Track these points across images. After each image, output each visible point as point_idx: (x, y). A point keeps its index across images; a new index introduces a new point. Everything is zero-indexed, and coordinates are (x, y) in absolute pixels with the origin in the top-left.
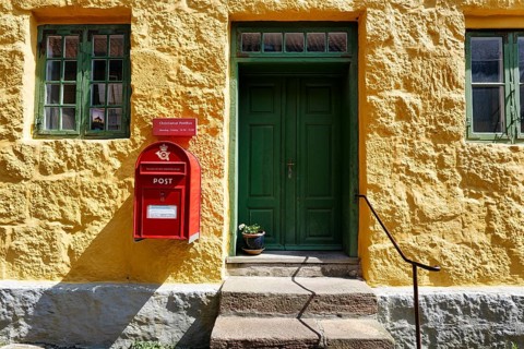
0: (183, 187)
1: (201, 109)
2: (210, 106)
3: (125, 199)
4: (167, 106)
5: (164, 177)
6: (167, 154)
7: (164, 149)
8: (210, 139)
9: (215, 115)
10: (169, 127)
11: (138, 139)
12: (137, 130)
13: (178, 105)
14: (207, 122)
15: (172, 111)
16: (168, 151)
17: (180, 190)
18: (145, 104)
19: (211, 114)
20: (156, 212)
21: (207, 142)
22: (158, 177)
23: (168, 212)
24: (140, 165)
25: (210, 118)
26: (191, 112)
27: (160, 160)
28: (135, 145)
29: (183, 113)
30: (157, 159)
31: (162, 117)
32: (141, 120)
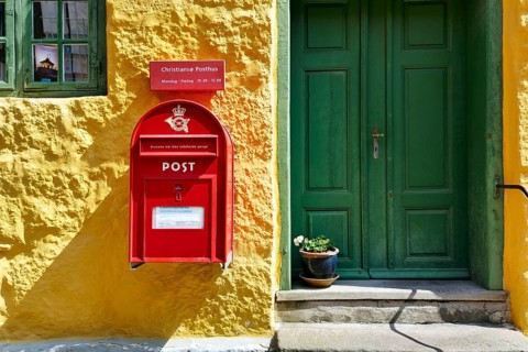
0: (213, 177)
1: (231, 46)
2: (246, 40)
3: (102, 198)
4: (172, 41)
5: (181, 160)
6: (186, 121)
7: (179, 112)
8: (247, 95)
9: (254, 55)
10: (178, 76)
11: (123, 97)
12: (120, 81)
13: (190, 39)
14: (242, 67)
15: (181, 48)
17: (209, 181)
18: (134, 36)
19: (249, 53)
20: (166, 218)
21: (242, 100)
22: (170, 160)
23: (190, 218)
24: (138, 139)
25: (246, 60)
26: (214, 50)
27: (173, 132)
28: (117, 107)
29: (199, 53)
30: (169, 130)
31: (163, 59)
32: (128, 66)
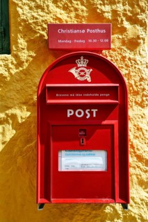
0: (115, 122)
1: (115, 12)
2: (127, 7)
3: (8, 139)
4: (65, 8)
5: (84, 107)
6: (88, 72)
7: (82, 63)
8: (128, 54)
9: (134, 20)
10: (72, 37)
11: (24, 55)
12: (22, 42)
13: (80, 7)
14: (123, 30)
15: (73, 15)
16: (89, 66)
17: (112, 126)
18: (33, 4)
19: (129, 19)
20: (71, 161)
21: (124, 58)
22: (75, 107)
23: (95, 161)
24: (44, 88)
25: (126, 24)
26: (100, 16)
27: (77, 81)
28: (20, 64)
29: (88, 18)
30: (72, 79)
31: (58, 22)
32: (28, 29)
